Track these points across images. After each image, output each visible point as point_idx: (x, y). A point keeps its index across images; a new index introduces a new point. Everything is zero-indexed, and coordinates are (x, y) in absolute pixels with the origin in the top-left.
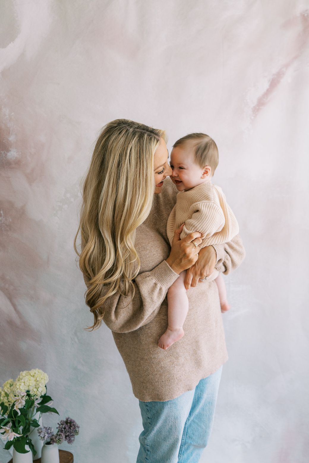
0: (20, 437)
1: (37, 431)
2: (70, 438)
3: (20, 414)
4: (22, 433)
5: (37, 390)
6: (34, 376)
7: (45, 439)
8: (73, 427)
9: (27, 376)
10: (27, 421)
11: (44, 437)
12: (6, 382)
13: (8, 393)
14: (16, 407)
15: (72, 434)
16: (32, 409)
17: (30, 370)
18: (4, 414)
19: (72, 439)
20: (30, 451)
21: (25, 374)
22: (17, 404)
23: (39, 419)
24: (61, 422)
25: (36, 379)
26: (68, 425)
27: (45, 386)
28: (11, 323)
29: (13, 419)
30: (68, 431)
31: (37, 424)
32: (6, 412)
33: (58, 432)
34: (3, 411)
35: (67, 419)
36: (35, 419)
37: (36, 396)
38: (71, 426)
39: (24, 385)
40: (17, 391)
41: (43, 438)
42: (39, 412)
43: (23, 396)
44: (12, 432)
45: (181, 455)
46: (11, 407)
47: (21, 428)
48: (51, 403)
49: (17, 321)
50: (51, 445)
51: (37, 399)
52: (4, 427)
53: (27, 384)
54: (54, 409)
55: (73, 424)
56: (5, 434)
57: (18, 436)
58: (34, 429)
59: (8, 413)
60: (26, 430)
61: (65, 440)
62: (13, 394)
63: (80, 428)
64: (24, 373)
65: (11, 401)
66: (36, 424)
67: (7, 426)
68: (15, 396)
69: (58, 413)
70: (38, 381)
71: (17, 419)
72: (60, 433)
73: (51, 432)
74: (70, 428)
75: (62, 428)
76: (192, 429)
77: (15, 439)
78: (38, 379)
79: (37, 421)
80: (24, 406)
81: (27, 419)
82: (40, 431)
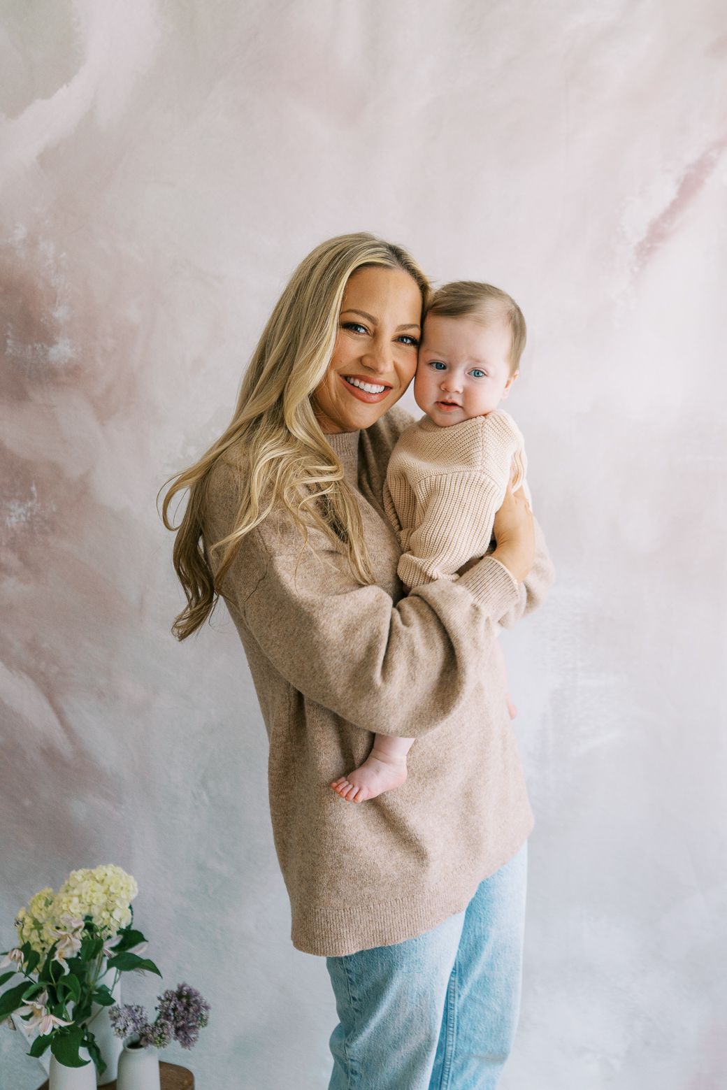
0: (68, 1027)
1: (109, 1015)
2: (186, 1033)
3: (67, 971)
4: (74, 1018)
5: (111, 916)
6: (103, 881)
7: (128, 1035)
8: (195, 1006)
9: (86, 881)
10: (84, 989)
11: (125, 1029)
12: (37, 894)
13: (41, 921)
14: (60, 954)
15: (191, 1024)
16: (96, 961)
17: (94, 867)
18: (30, 970)
19: (192, 1036)
20: (90, 1061)
21: (83, 877)
22: (60, 947)
23: (113, 986)
24: (165, 995)
25: (109, 889)
26: (182, 1002)
27: (128, 905)
28: (50, 754)
29: (51, 984)
30: (183, 1018)
31: (109, 996)
32: (35, 966)
33: (159, 1018)
34: (27, 963)
35: (181, 988)
36: (104, 986)
37: (107, 929)
38: (189, 1005)
39: (80, 902)
40: (61, 917)
41: (122, 1032)
42: (114, 969)
43: (77, 930)
44: (47, 1015)
46: (46, 956)
47: (70, 1006)
48: (142, 948)
49: (66, 749)
50: (142, 1050)
51: (109, 937)
52: (30, 1003)
53: (86, 899)
54: (149, 961)
55: (194, 999)
56: (31, 1019)
57: (63, 1024)
58: (102, 1009)
59: (41, 971)
60: (82, 1012)
61: (175, 1039)
62: (52, 924)
63: (210, 1011)
64: (78, 875)
65: (48, 940)
66: (107, 1000)
67: (37, 1001)
68: (58, 928)
69: (157, 972)
70: (113, 893)
71: (61, 982)
72: (163, 1021)
73: (141, 1019)
74: (186, 1009)
75: (168, 1008)
77: (54, 1032)
78: (112, 889)
79: (109, 990)
80: (79, 954)
81: (84, 985)
82: (115, 1013)
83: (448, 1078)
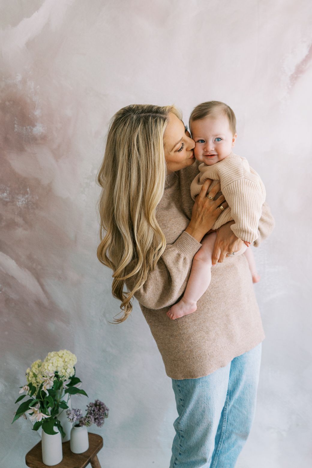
0: (49, 418)
1: (66, 413)
2: (99, 420)
3: (48, 395)
4: (51, 414)
5: (66, 371)
6: (62, 357)
7: (74, 421)
8: (102, 409)
9: (55, 357)
10: (56, 403)
11: (73, 419)
12: (34, 363)
13: (36, 374)
14: (45, 388)
15: (101, 417)
16: (60, 390)
17: (58, 351)
18: (32, 394)
19: (102, 422)
20: (58, 432)
21: (54, 355)
22: (45, 385)
23: (68, 401)
24: (90, 405)
25: (65, 360)
26: (97, 408)
27: (73, 367)
28: (39, 303)
29: (41, 400)
30: (97, 414)
31: (66, 405)
32: (34, 392)
33: (87, 414)
34: (31, 391)
35: (96, 402)
36: (64, 401)
37: (64, 377)
38: (100, 409)
39: (52, 366)
40: (45, 372)
41: (72, 420)
42: (68, 394)
43: (51, 377)
44: (40, 413)
45: (221, 442)
46: (39, 388)
47: (50, 409)
48: (79, 385)
49: (46, 302)
50: (81, 427)
51: (65, 380)
52: (33, 408)
53: (55, 364)
54: (83, 390)
55: (102, 406)
56: (33, 415)
57: (47, 417)
58: (63, 411)
59: (37, 394)
60: (55, 412)
61: (94, 423)
62: (41, 375)
63: (109, 411)
64: (52, 354)
65: (39, 382)
66: (64, 406)
67: (35, 407)
68: (43, 377)
69: (86, 395)
70: (67, 362)
71: (45, 399)
72: (89, 415)
73: (80, 414)
74: (99, 410)
75: (91, 410)
76: (233, 415)
77: (43, 420)
78: (66, 360)
79: (66, 402)
80: (53, 387)
81: (55, 400)
82: (69, 412)
83: (222, 441)
